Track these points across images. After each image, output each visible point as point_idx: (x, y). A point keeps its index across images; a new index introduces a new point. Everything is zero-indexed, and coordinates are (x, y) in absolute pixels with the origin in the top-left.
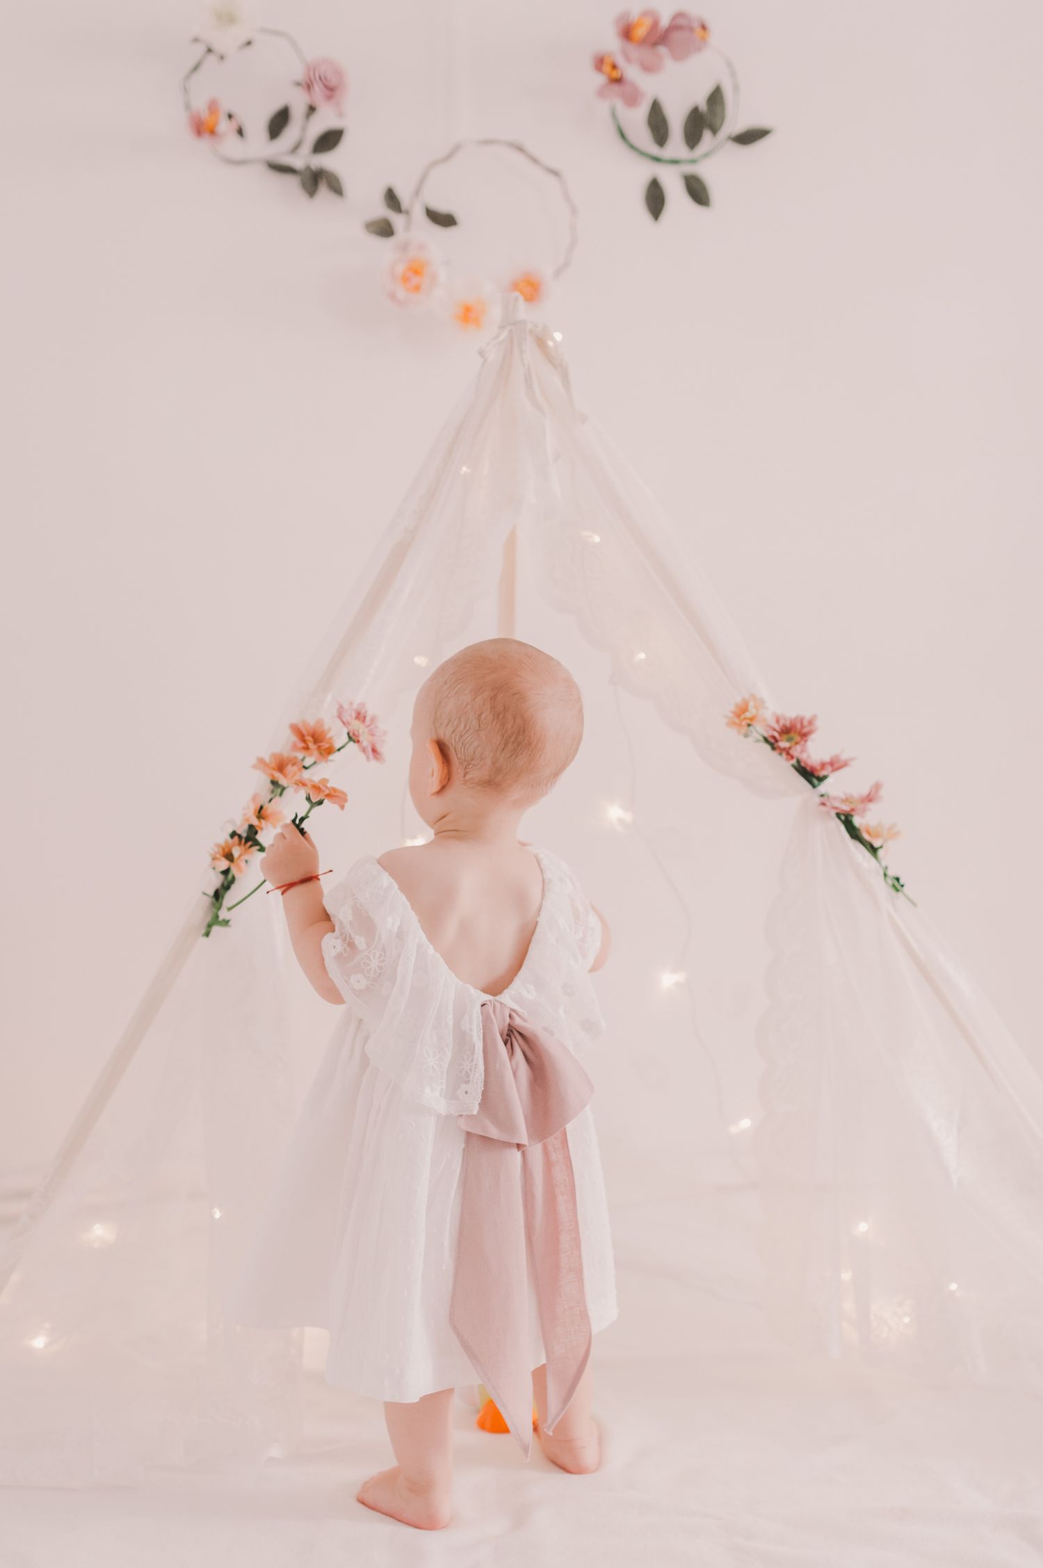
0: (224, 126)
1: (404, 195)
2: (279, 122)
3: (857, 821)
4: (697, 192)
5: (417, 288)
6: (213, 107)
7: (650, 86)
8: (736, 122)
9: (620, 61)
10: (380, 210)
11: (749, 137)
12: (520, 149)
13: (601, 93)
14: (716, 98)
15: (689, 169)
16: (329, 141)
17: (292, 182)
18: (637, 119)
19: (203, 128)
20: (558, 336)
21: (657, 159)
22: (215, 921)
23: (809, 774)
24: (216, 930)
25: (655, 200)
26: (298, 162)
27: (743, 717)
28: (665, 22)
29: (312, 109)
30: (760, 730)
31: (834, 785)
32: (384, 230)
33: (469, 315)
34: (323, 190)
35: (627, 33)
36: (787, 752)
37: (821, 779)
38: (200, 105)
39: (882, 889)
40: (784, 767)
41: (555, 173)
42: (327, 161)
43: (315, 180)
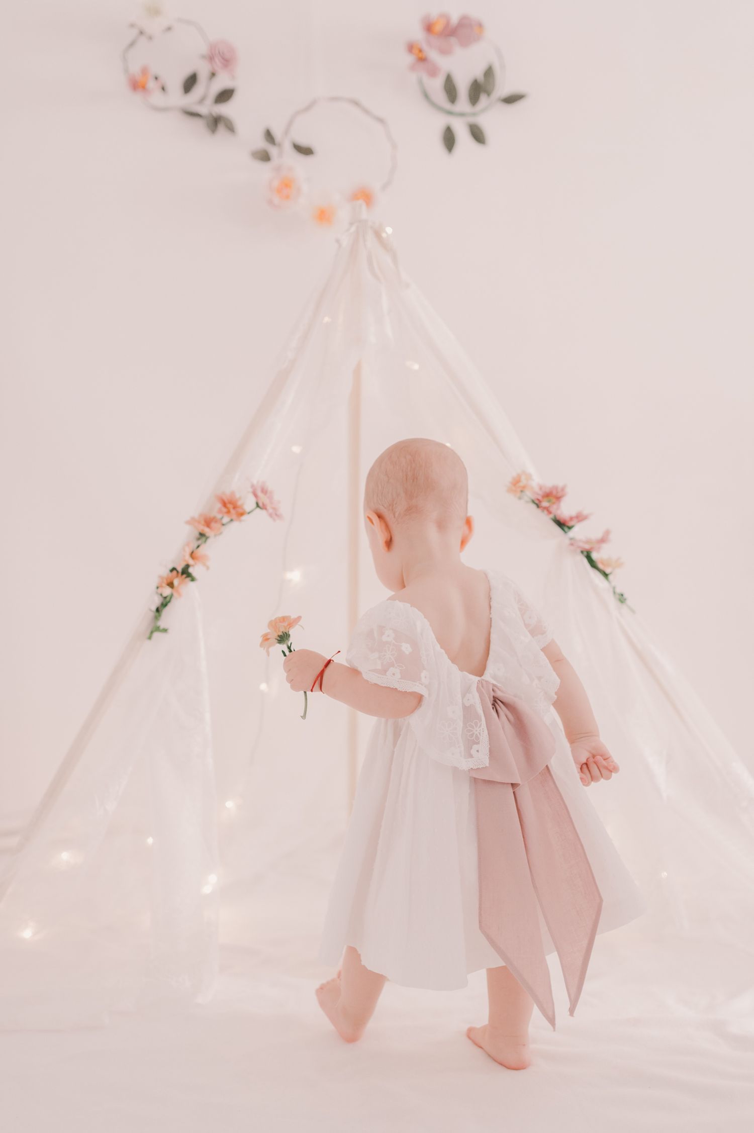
0: (151, 84)
1: (277, 133)
2: (190, 83)
3: (594, 556)
4: (477, 135)
5: (287, 197)
6: (145, 71)
7: (445, 64)
8: (504, 88)
9: (425, 47)
10: (261, 144)
11: (511, 100)
12: (356, 103)
13: (412, 68)
14: (489, 73)
15: (472, 120)
16: (225, 96)
17: (199, 125)
18: (436, 85)
19: (137, 85)
20: (389, 230)
21: (450, 113)
22: (156, 629)
23: (561, 524)
24: (156, 635)
25: (449, 140)
26: (204, 110)
27: (517, 486)
28: (455, 19)
29: (213, 75)
30: (529, 494)
31: (579, 532)
32: (265, 157)
33: (323, 216)
34: (221, 128)
35: (429, 28)
36: (548, 510)
37: (570, 528)
38: (135, 69)
39: (612, 602)
40: (545, 520)
41: (381, 121)
42: (224, 109)
43: (216, 122)
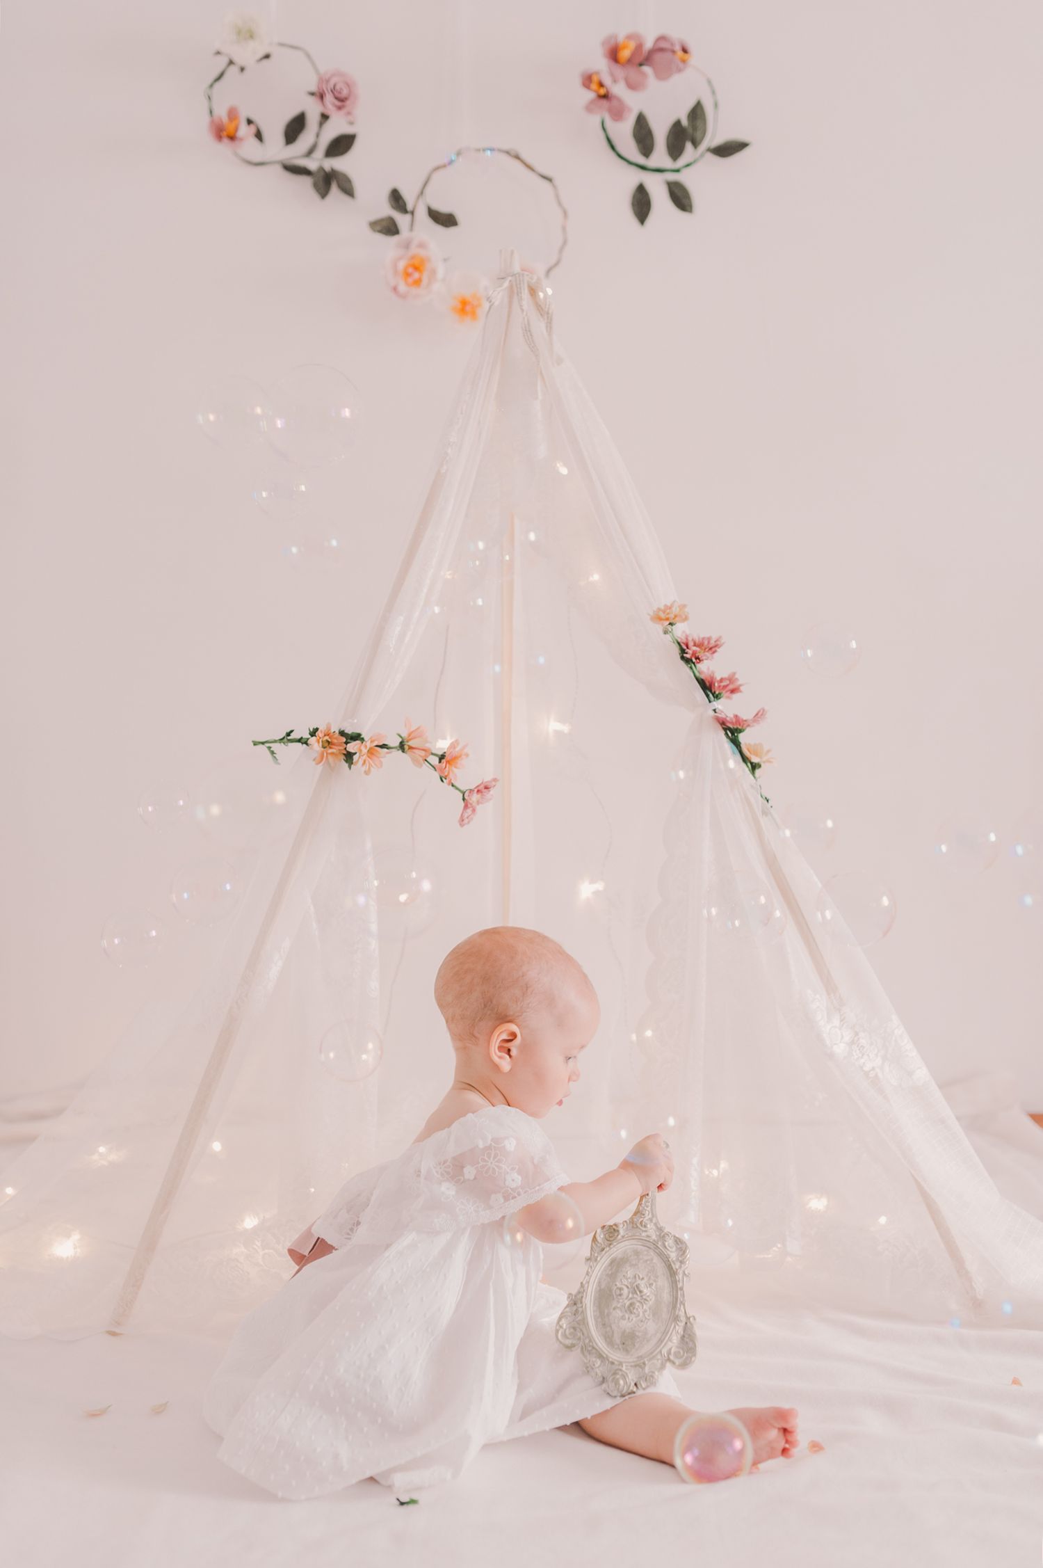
0: (244, 131)
1: (409, 197)
2: (295, 128)
3: (742, 738)
4: (680, 198)
5: (417, 283)
6: (233, 114)
7: (635, 102)
8: (716, 134)
9: (607, 81)
10: (386, 210)
11: (726, 150)
12: (517, 157)
13: (589, 108)
14: (697, 113)
15: (672, 177)
16: (341, 145)
17: (306, 182)
18: (624, 132)
19: (224, 133)
21: (643, 168)
23: (707, 686)
25: (642, 205)
26: (312, 165)
28: (649, 44)
29: (325, 117)
31: (727, 704)
32: (390, 228)
33: (465, 308)
34: (334, 188)
35: (614, 54)
37: (717, 697)
38: (221, 112)
40: (689, 680)
41: (549, 179)
42: (338, 164)
43: (327, 182)
